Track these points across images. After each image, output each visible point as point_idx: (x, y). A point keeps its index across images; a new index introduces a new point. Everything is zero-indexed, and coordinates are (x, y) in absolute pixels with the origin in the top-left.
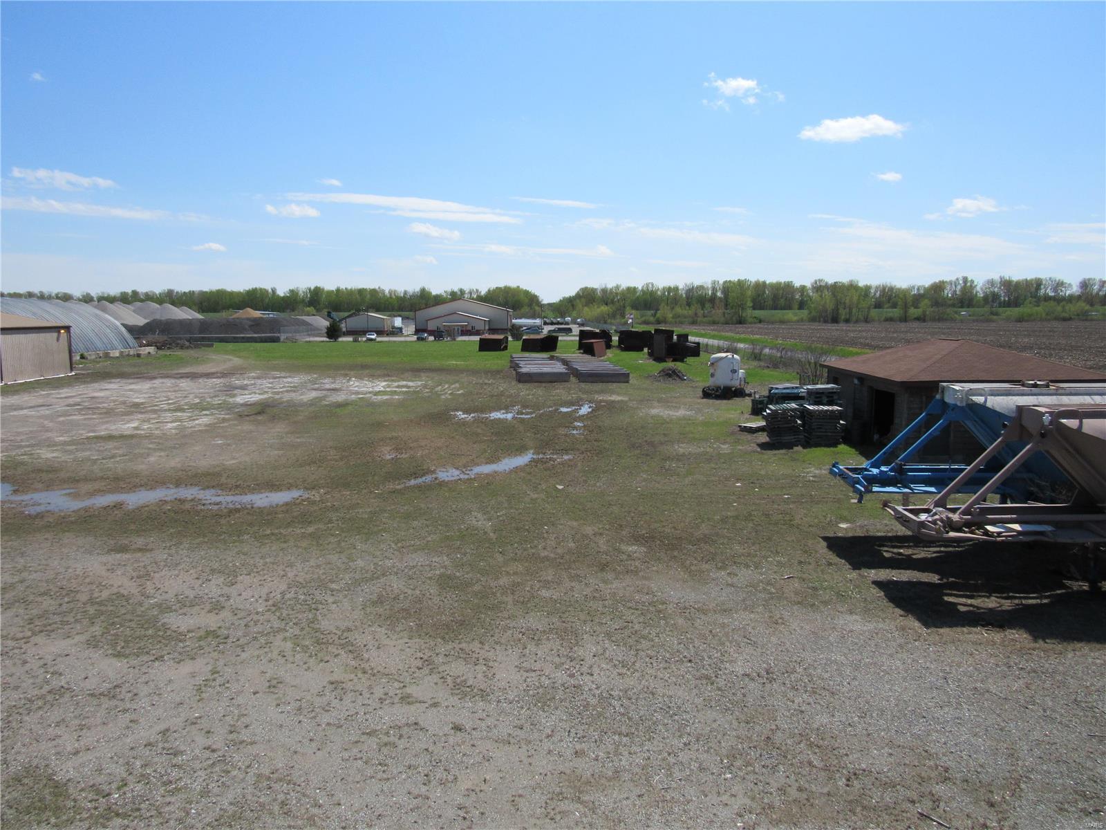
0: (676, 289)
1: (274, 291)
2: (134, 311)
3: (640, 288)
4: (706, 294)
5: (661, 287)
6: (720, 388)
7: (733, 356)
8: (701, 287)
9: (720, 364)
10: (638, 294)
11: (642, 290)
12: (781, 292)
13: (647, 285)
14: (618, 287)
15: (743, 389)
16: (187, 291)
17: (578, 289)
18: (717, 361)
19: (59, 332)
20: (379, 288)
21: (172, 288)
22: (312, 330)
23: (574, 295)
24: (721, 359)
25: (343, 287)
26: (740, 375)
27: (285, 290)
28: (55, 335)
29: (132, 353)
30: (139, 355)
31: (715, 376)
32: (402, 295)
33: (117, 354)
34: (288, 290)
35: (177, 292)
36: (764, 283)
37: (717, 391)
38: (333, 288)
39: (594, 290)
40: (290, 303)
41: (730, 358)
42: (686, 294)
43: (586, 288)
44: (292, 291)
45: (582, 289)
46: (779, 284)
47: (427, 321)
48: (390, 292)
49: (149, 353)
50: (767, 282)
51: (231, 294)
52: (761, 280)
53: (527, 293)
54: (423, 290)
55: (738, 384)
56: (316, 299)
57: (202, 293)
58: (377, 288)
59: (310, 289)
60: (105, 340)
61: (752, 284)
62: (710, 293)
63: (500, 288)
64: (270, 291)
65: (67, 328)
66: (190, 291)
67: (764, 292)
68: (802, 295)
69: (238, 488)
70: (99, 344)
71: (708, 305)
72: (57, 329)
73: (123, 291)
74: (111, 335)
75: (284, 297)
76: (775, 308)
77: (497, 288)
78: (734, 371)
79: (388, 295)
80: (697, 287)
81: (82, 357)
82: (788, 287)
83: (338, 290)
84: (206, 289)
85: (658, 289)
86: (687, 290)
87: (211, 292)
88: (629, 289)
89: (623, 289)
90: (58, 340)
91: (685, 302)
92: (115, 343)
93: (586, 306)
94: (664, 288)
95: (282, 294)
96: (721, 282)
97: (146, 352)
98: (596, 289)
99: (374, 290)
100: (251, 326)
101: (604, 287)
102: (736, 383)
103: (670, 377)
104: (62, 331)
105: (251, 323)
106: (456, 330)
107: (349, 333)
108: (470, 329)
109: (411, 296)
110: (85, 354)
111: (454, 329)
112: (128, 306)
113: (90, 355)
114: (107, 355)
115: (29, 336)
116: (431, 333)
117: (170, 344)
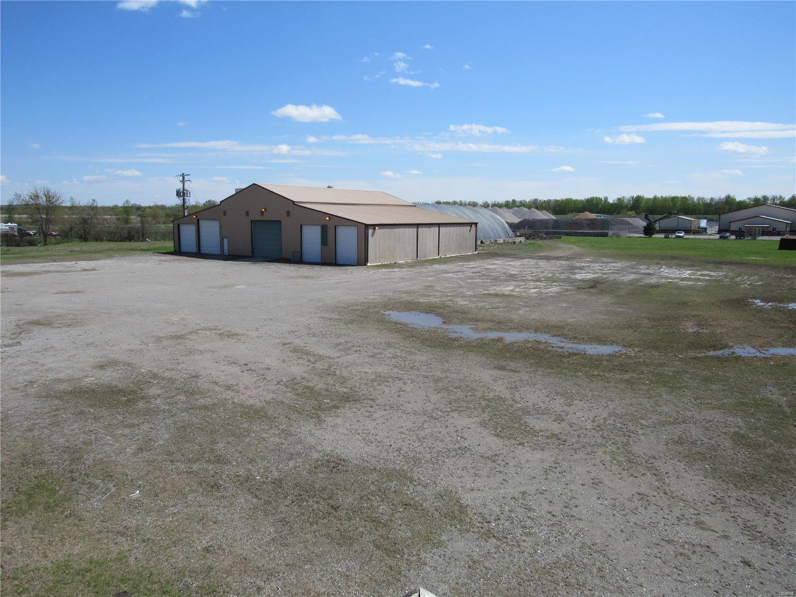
1: (606, 199)
2: (513, 214)
16: (546, 200)
19: (471, 226)
21: (537, 198)
22: (632, 228)
25: (659, 195)
27: (614, 199)
28: (469, 228)
29: (510, 241)
30: (514, 243)
33: (502, 242)
34: (616, 198)
35: (540, 201)
38: (651, 196)
40: (618, 208)
44: (619, 199)
47: (730, 223)
49: (521, 241)
51: (576, 201)
54: (728, 197)
56: (637, 206)
57: (556, 201)
58: (687, 196)
59: (633, 198)
60: (495, 232)
64: (603, 199)
65: (476, 224)
69: (576, 339)
70: (492, 234)
72: (470, 224)
73: (506, 200)
74: (499, 229)
75: (613, 203)
79: (696, 202)
81: (482, 242)
83: (655, 198)
84: (559, 198)
87: (562, 200)
90: (470, 231)
92: (501, 234)
97: (519, 240)
100: (588, 225)
104: (473, 226)
105: (588, 222)
106: (757, 230)
107: (661, 231)
108: (770, 230)
109: (716, 203)
110: (484, 241)
111: (755, 230)
112: (510, 210)
113: (486, 241)
114: (496, 242)
115: (455, 228)
116: (733, 233)
117: (534, 236)
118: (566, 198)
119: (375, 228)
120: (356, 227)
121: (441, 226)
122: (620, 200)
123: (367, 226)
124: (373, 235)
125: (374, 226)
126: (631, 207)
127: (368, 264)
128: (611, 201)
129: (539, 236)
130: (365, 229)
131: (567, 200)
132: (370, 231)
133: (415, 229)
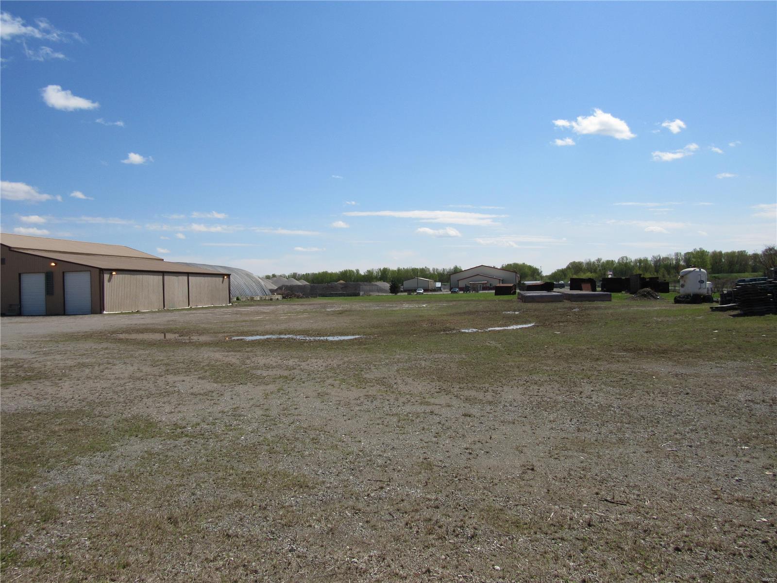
0: (646, 260)
1: (358, 271)
2: (272, 283)
3: (617, 261)
4: (671, 264)
5: (633, 259)
6: (690, 295)
7: (700, 270)
8: (667, 259)
9: (689, 276)
10: (615, 266)
11: (619, 262)
12: (736, 259)
13: (622, 258)
14: (599, 260)
15: (711, 296)
16: (304, 274)
17: (568, 264)
18: (686, 274)
19: (224, 277)
20: (426, 267)
21: (295, 272)
22: (381, 290)
23: (565, 267)
24: (690, 272)
25: (401, 267)
26: (707, 286)
27: (365, 271)
28: (221, 279)
29: (267, 298)
30: (271, 299)
31: (685, 287)
32: (442, 272)
33: (259, 299)
35: (299, 275)
36: (720, 253)
37: (687, 298)
38: (395, 268)
39: (580, 264)
40: (369, 278)
41: (697, 271)
42: (654, 264)
43: (574, 262)
44: (369, 271)
45: (571, 263)
46: (733, 253)
48: (434, 270)
49: (278, 299)
50: (723, 252)
51: (331, 274)
52: (718, 250)
53: (530, 267)
54: (456, 268)
55: (706, 292)
56: (384, 275)
57: (314, 275)
58: (424, 267)
59: (380, 270)
60: (252, 290)
61: (709, 255)
62: (674, 262)
63: (511, 265)
64: (355, 271)
65: (229, 275)
66: (307, 274)
67: (721, 260)
68: (755, 261)
69: (319, 335)
70: (247, 292)
71: (672, 271)
72: (223, 275)
73: (267, 275)
74: (255, 287)
75: (364, 275)
76: (732, 272)
77: (508, 265)
78: (702, 282)
79: (432, 272)
80: (663, 259)
81: (238, 299)
82: (742, 255)
83: (399, 270)
84: (316, 272)
85: (631, 261)
86: (655, 261)
87: (319, 274)
88: (608, 262)
89: (603, 262)
90: (223, 283)
91: (654, 270)
92: (258, 292)
93: (574, 274)
94: (636, 260)
95: (363, 274)
96: (683, 254)
97: (277, 298)
98: (582, 263)
99: (423, 269)
100: (342, 288)
101: (588, 261)
102: (704, 292)
103: (645, 297)
104: (226, 277)
105: (342, 286)
106: (479, 286)
107: (405, 291)
108: (488, 286)
109: (448, 272)
110: (240, 297)
111: (477, 286)
112: (270, 280)
113: (242, 298)
114: (252, 299)
115: (206, 278)
116: (461, 289)
117: (291, 295)
118: (323, 271)
119: (111, 274)
120: (89, 272)
121: (190, 275)
122: (370, 273)
123: (102, 271)
124: (109, 280)
125: (110, 271)
126: (380, 278)
127: (105, 312)
128: (362, 272)
129: (296, 295)
130: (100, 273)
131: (323, 273)
132: (106, 276)
133: (161, 277)
